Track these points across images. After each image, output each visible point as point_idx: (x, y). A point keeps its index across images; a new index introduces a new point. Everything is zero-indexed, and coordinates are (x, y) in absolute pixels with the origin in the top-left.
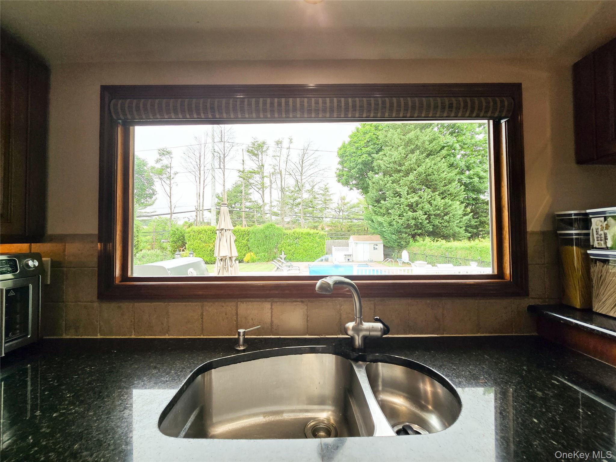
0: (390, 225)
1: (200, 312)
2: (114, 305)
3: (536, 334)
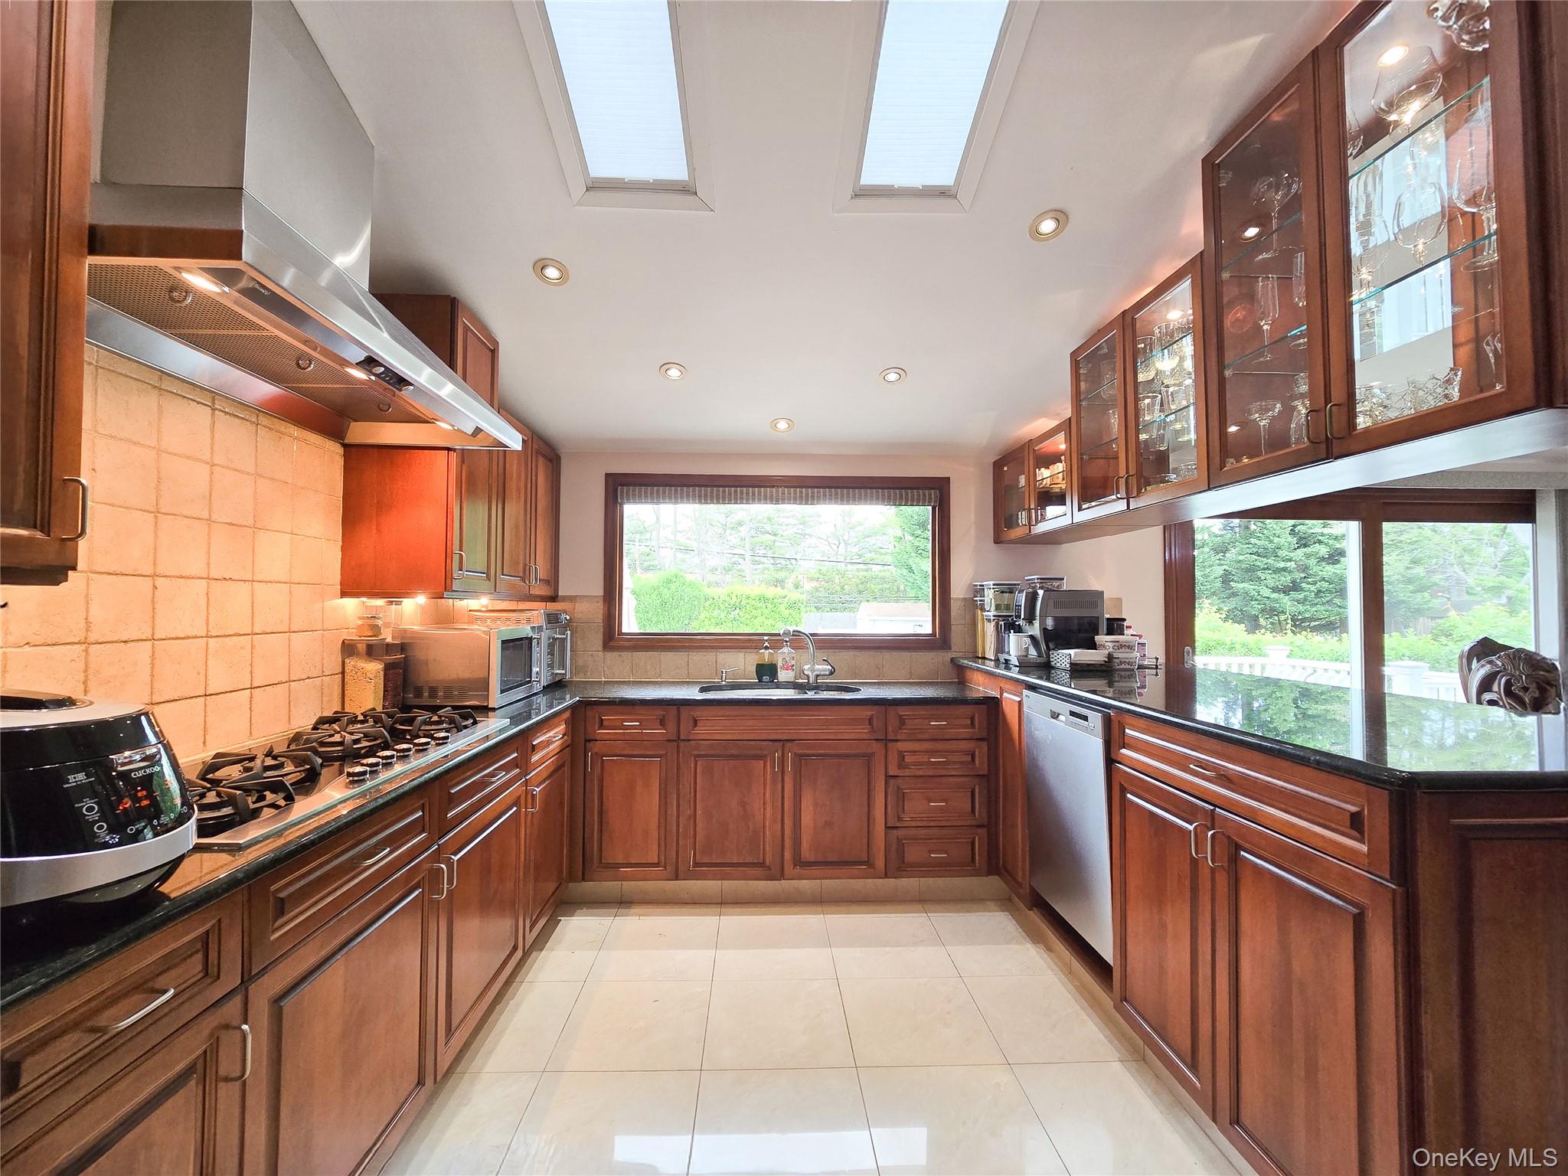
1: (686, 660)
2: (615, 654)
3: (957, 680)
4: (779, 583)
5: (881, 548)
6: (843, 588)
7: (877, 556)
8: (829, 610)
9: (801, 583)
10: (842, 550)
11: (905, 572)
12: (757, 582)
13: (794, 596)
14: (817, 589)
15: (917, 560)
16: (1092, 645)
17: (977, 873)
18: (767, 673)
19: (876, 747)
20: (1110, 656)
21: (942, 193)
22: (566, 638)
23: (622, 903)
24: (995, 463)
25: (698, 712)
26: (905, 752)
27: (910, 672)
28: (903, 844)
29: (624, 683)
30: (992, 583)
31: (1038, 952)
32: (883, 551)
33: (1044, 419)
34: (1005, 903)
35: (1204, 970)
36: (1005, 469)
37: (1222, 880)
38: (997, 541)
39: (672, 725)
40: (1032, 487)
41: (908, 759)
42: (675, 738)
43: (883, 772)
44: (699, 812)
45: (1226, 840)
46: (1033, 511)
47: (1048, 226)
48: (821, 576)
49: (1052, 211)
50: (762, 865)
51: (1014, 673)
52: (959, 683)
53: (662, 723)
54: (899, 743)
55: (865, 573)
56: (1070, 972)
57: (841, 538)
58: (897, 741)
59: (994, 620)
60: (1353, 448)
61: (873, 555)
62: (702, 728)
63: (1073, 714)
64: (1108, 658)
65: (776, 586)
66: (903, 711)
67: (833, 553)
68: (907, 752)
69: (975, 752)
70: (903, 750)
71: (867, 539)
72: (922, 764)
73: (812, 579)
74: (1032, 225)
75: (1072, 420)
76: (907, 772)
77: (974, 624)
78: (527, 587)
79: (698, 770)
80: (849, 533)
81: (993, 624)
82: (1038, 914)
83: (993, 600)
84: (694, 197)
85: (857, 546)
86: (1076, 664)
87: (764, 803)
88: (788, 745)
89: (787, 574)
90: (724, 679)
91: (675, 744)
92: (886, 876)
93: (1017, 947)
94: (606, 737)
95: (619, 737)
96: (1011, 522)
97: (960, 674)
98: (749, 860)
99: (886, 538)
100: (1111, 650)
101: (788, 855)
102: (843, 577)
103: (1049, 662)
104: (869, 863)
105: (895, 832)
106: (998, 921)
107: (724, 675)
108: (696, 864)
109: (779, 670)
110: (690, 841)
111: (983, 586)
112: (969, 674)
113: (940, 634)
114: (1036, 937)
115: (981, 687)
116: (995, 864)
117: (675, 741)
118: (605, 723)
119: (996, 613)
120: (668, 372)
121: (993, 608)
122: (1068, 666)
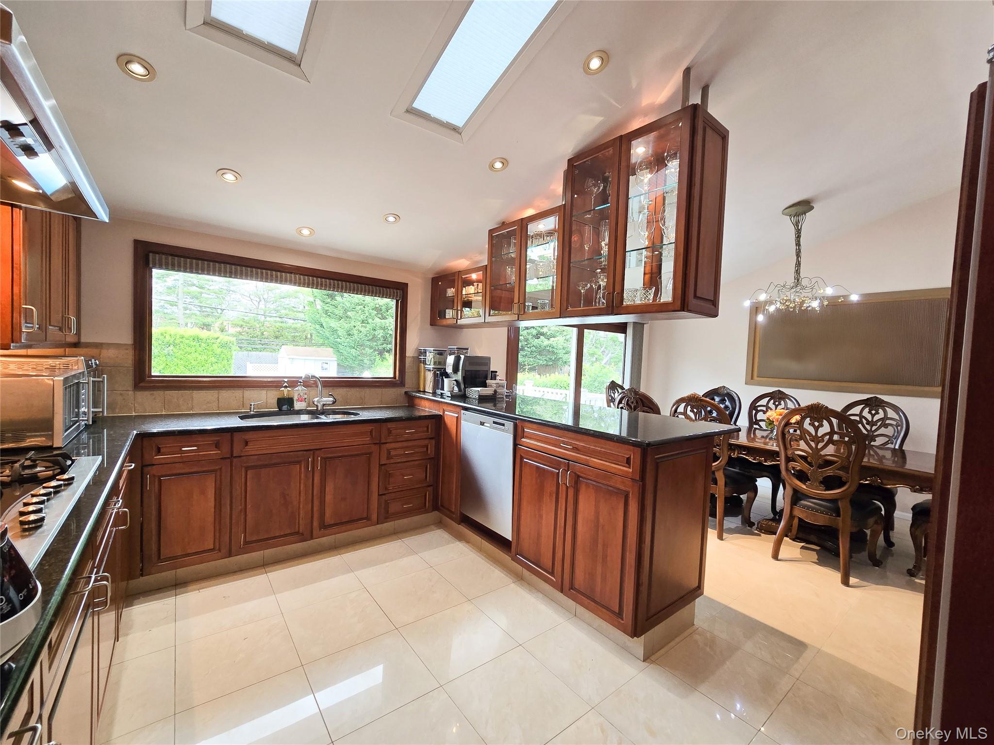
0: (349, 335)
1: (217, 396)
2: (147, 393)
3: (407, 404)
4: (206, 326)
5: (293, 307)
6: (262, 334)
7: (291, 313)
8: (251, 349)
9: (227, 328)
10: (262, 306)
11: (318, 327)
12: (189, 325)
13: (224, 338)
14: (240, 333)
15: (328, 319)
16: (484, 385)
17: (427, 512)
18: (285, 405)
19: (374, 448)
20: (495, 391)
21: (455, 129)
22: (103, 382)
23: (178, 585)
24: (433, 279)
25: (249, 436)
26: (391, 449)
27: (381, 401)
28: (388, 503)
29: (161, 416)
30: (432, 349)
31: (464, 545)
32: (295, 310)
33: (464, 260)
34: (440, 524)
35: (560, 531)
36: (440, 283)
37: (571, 492)
38: (433, 323)
39: (226, 449)
40: (459, 298)
41: (393, 453)
42: (229, 456)
43: (378, 463)
44: (249, 506)
45: (574, 475)
46: (460, 311)
47: (498, 165)
48: (245, 324)
49: (503, 158)
50: (298, 533)
51: (448, 400)
52: (408, 406)
53: (217, 446)
54: (387, 444)
55: (281, 325)
56: (480, 550)
57: (261, 297)
58: (386, 443)
59: (433, 370)
60: (622, 312)
61: (287, 312)
62: (252, 447)
63: (494, 423)
64: (494, 392)
65: (203, 328)
66: (390, 425)
67: (255, 307)
68: (392, 449)
69: (428, 445)
70: (390, 448)
71: (282, 300)
72: (400, 455)
73: (236, 325)
74: (491, 162)
75: (488, 267)
76: (392, 461)
77: (418, 372)
78: (64, 336)
79: (248, 477)
80: (268, 294)
81: (432, 372)
82: (464, 525)
83: (433, 359)
84: (296, 67)
85: (274, 304)
86: (481, 396)
87: (300, 493)
88: (317, 452)
89: (214, 320)
90: (252, 408)
91: (229, 460)
92: (378, 523)
93: (452, 545)
94: (163, 462)
95: (177, 460)
96: (442, 315)
97: (410, 401)
98: (288, 531)
99: (297, 300)
100: (495, 388)
101: (316, 524)
102: (263, 326)
103: (465, 394)
104: (368, 518)
105: (384, 497)
106: (439, 534)
107: (252, 407)
108: (246, 543)
109: (295, 402)
110: (241, 528)
111: (426, 350)
112: (417, 401)
113: (399, 378)
114: (460, 537)
115: (426, 409)
116: (437, 505)
117: (229, 458)
118: (162, 450)
119: (433, 366)
120: (225, 176)
121: (432, 363)
122: (477, 396)
